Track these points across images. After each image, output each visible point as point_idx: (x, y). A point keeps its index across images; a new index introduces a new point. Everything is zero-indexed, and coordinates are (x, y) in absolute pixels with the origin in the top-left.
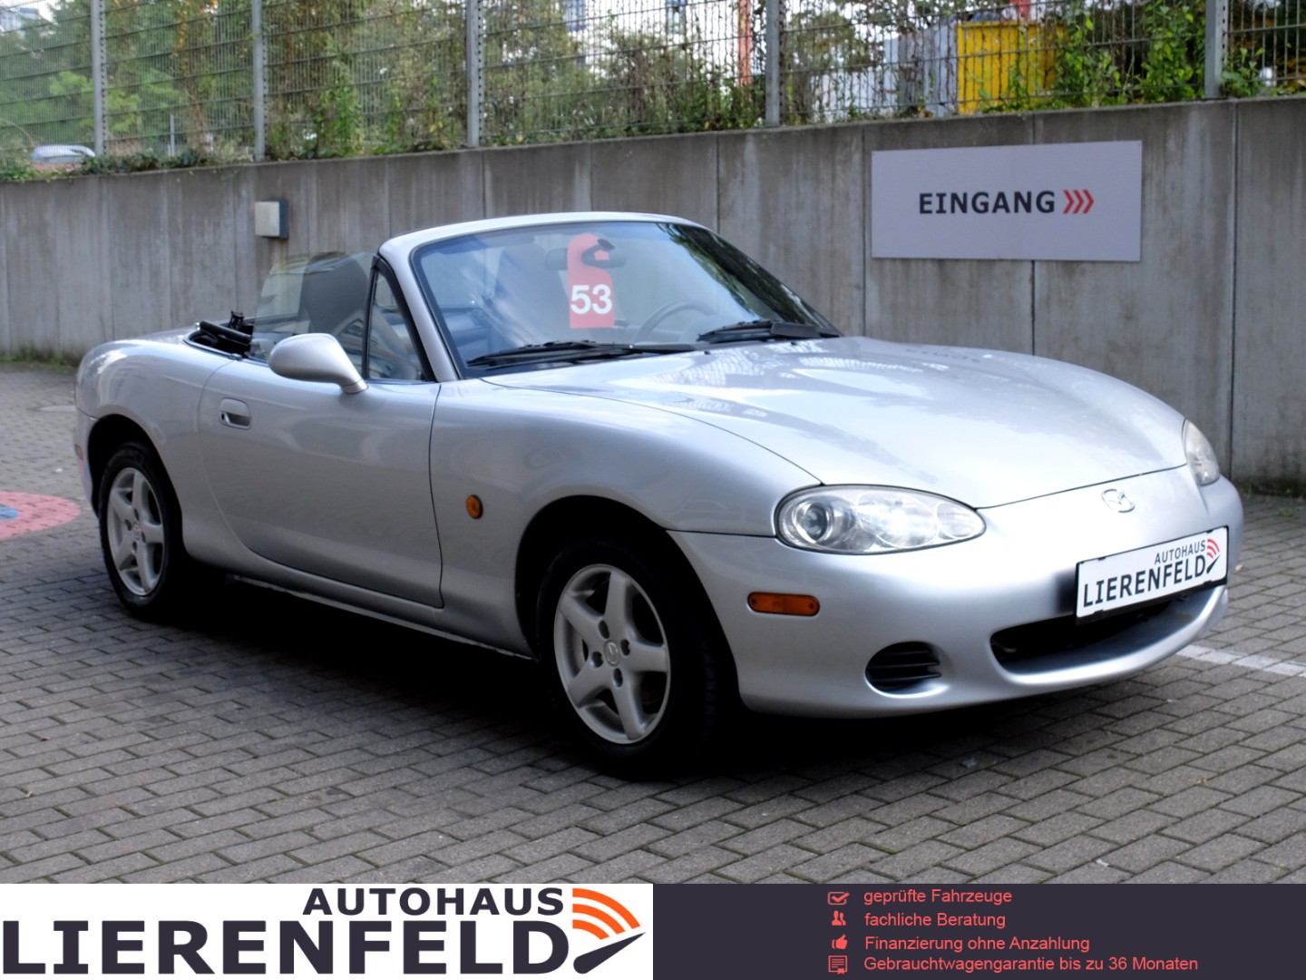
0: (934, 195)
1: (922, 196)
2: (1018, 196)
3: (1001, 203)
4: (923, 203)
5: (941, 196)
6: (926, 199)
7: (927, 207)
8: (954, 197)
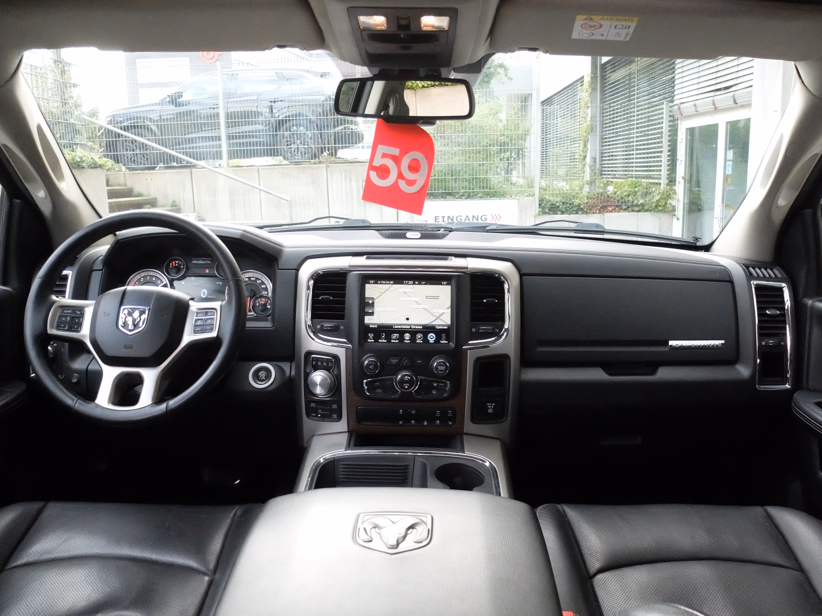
0: (440, 217)
1: (436, 217)
2: (473, 216)
3: (467, 218)
4: (436, 219)
5: (443, 217)
6: (437, 218)
7: (437, 220)
8: (449, 217)
